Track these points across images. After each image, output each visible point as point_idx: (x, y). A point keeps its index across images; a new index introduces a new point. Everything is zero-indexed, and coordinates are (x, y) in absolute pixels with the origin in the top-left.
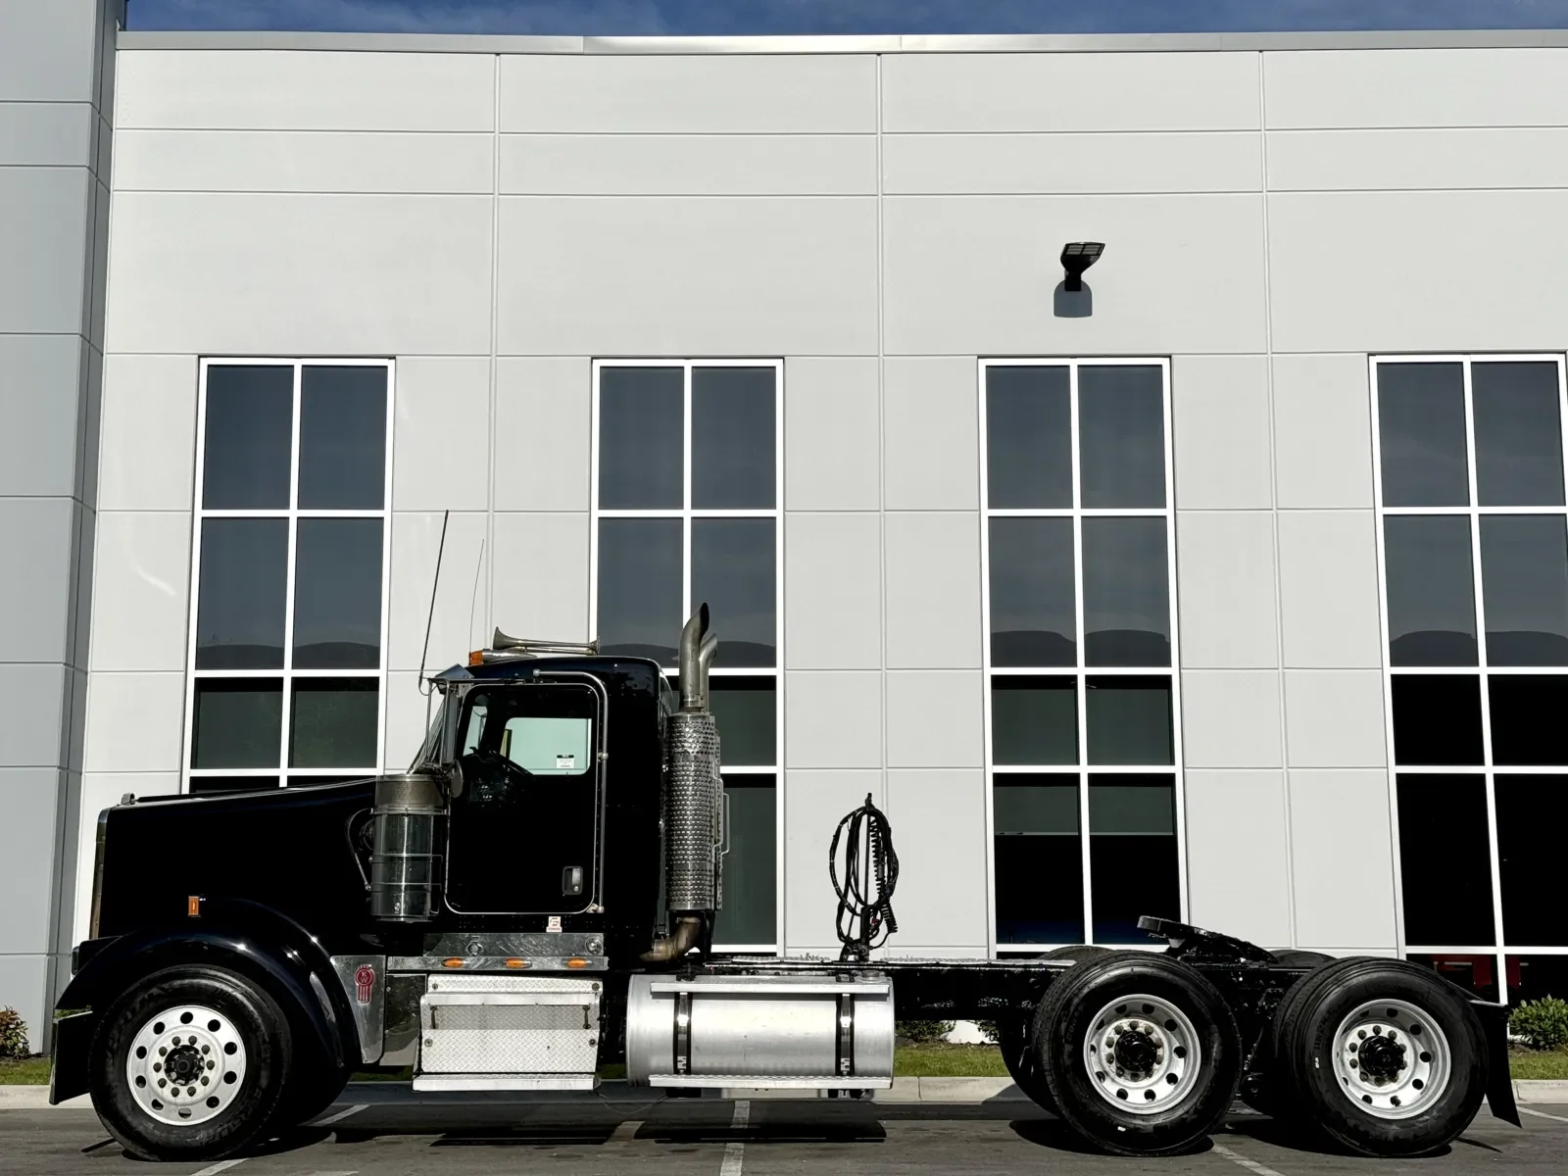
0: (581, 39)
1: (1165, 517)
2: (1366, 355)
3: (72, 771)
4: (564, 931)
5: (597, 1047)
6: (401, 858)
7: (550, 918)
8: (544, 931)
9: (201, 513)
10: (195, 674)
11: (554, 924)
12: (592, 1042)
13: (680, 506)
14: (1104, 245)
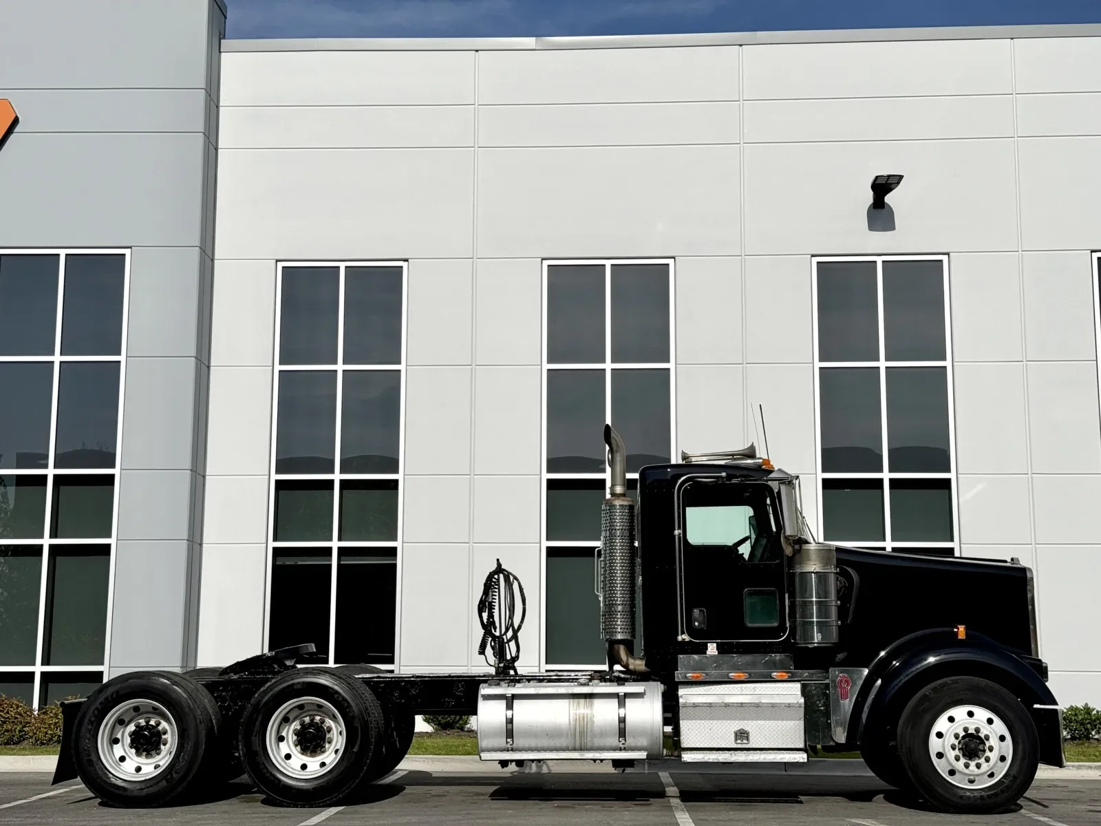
0: (534, 39)
1: (945, 367)
2: (1089, 251)
3: (195, 542)
9: (278, 367)
10: (275, 477)
13: (603, 361)
14: (903, 176)
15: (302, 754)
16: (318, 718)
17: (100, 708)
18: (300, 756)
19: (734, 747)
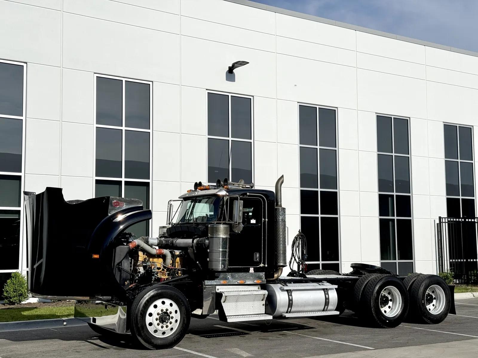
4: (254, 272)
5: (264, 306)
6: (220, 251)
7: (250, 268)
8: (249, 272)
11: (252, 270)
12: (263, 305)
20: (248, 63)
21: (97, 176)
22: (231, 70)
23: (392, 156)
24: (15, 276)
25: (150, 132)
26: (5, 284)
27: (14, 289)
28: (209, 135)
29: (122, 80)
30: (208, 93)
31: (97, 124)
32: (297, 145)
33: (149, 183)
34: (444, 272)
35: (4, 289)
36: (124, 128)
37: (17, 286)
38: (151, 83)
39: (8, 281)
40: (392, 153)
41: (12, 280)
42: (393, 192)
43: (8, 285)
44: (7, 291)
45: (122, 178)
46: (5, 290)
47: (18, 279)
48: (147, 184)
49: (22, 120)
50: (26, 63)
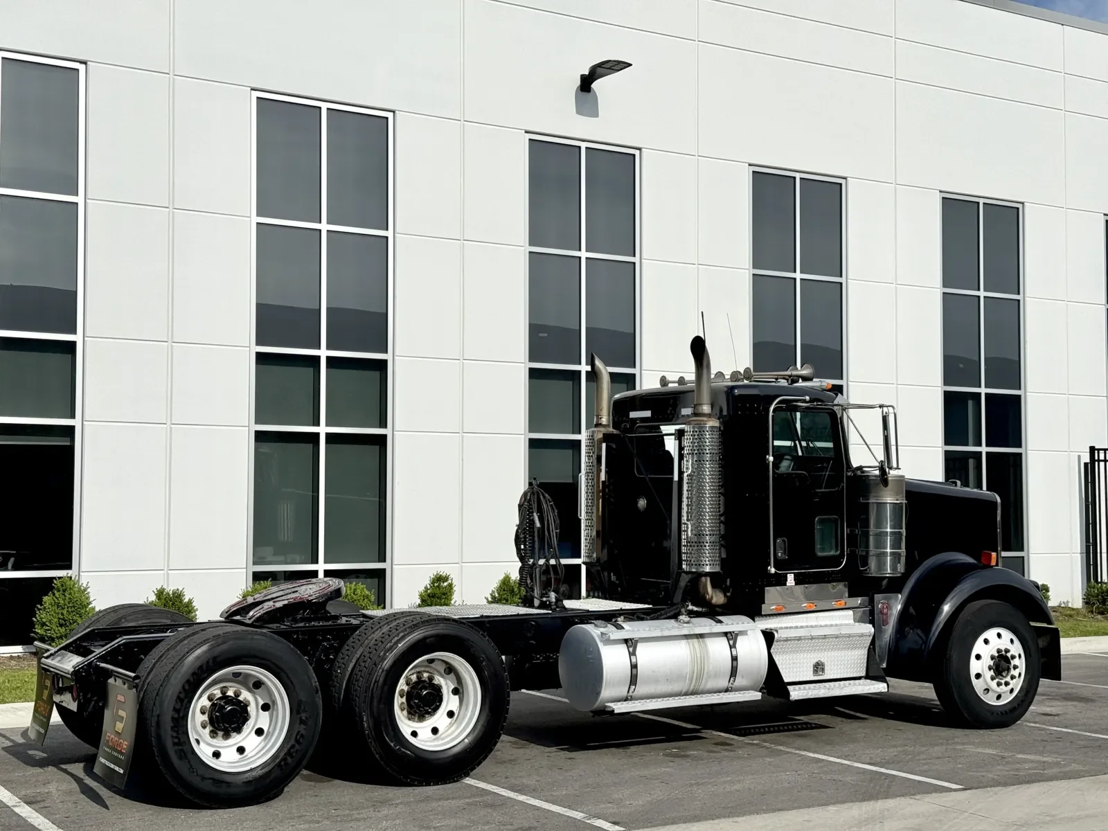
15: (409, 719)
16: (426, 675)
17: (192, 679)
18: (407, 721)
19: (811, 679)
20: (630, 65)
21: (258, 343)
22: (586, 84)
23: (979, 297)
24: (62, 586)
25: (387, 238)
26: (39, 606)
27: (59, 619)
28: (531, 244)
29: (320, 108)
30: (530, 139)
31: (258, 215)
32: (747, 271)
33: (385, 362)
34: (1099, 580)
35: (36, 618)
36: (324, 227)
37: (67, 611)
38: (390, 115)
39: (45, 599)
40: (979, 290)
41: (54, 594)
42: (980, 387)
43: (45, 608)
44: (43, 624)
45: (320, 349)
46: (38, 621)
47: (70, 594)
48: (381, 366)
49: (77, 203)
50: (85, 63)
